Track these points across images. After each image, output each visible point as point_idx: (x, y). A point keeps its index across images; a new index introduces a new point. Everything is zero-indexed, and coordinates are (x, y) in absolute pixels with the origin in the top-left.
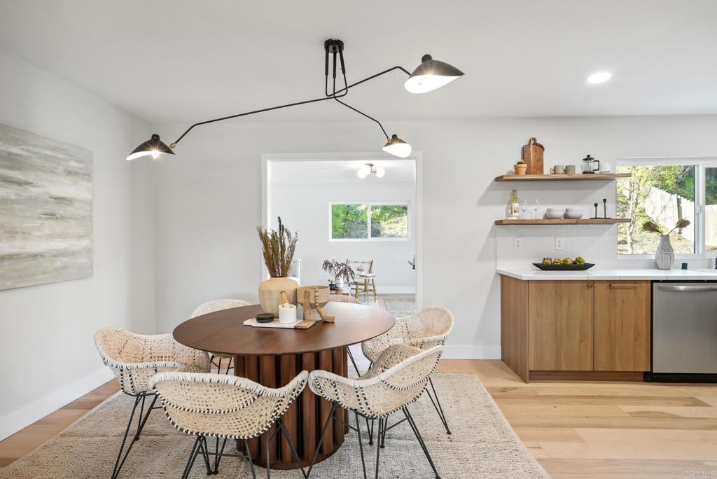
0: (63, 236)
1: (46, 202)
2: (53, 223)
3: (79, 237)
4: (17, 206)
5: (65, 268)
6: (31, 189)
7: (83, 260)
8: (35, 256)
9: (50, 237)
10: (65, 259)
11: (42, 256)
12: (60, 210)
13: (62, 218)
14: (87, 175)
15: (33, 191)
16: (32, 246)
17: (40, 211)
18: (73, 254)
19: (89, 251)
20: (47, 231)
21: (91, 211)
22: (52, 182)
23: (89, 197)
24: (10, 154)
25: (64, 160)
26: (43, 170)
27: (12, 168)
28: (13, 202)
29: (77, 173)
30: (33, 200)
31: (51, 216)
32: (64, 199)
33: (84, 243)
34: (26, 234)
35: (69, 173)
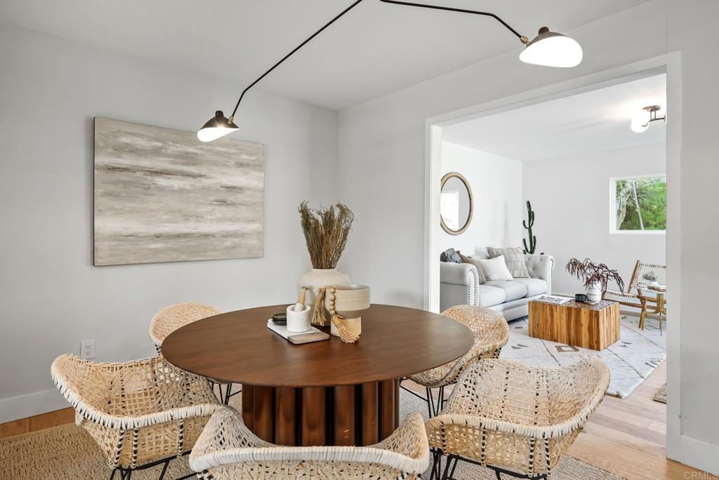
0: (232, 220)
1: (217, 191)
2: (224, 209)
3: (249, 221)
4: (192, 195)
5: (234, 247)
6: (204, 180)
7: (253, 242)
8: (207, 236)
9: (221, 220)
10: (236, 240)
11: (213, 236)
12: (231, 198)
13: (233, 204)
14: (259, 166)
15: (205, 182)
16: (204, 228)
17: (211, 198)
18: (243, 235)
19: (260, 234)
20: (219, 215)
21: (263, 198)
22: (223, 174)
23: (260, 185)
24: (187, 153)
25: (235, 154)
26: (216, 164)
27: (188, 164)
28: (189, 191)
29: (248, 165)
30: (206, 190)
31: (223, 202)
32: (235, 188)
33: (254, 226)
34: (199, 217)
35: (240, 165)
